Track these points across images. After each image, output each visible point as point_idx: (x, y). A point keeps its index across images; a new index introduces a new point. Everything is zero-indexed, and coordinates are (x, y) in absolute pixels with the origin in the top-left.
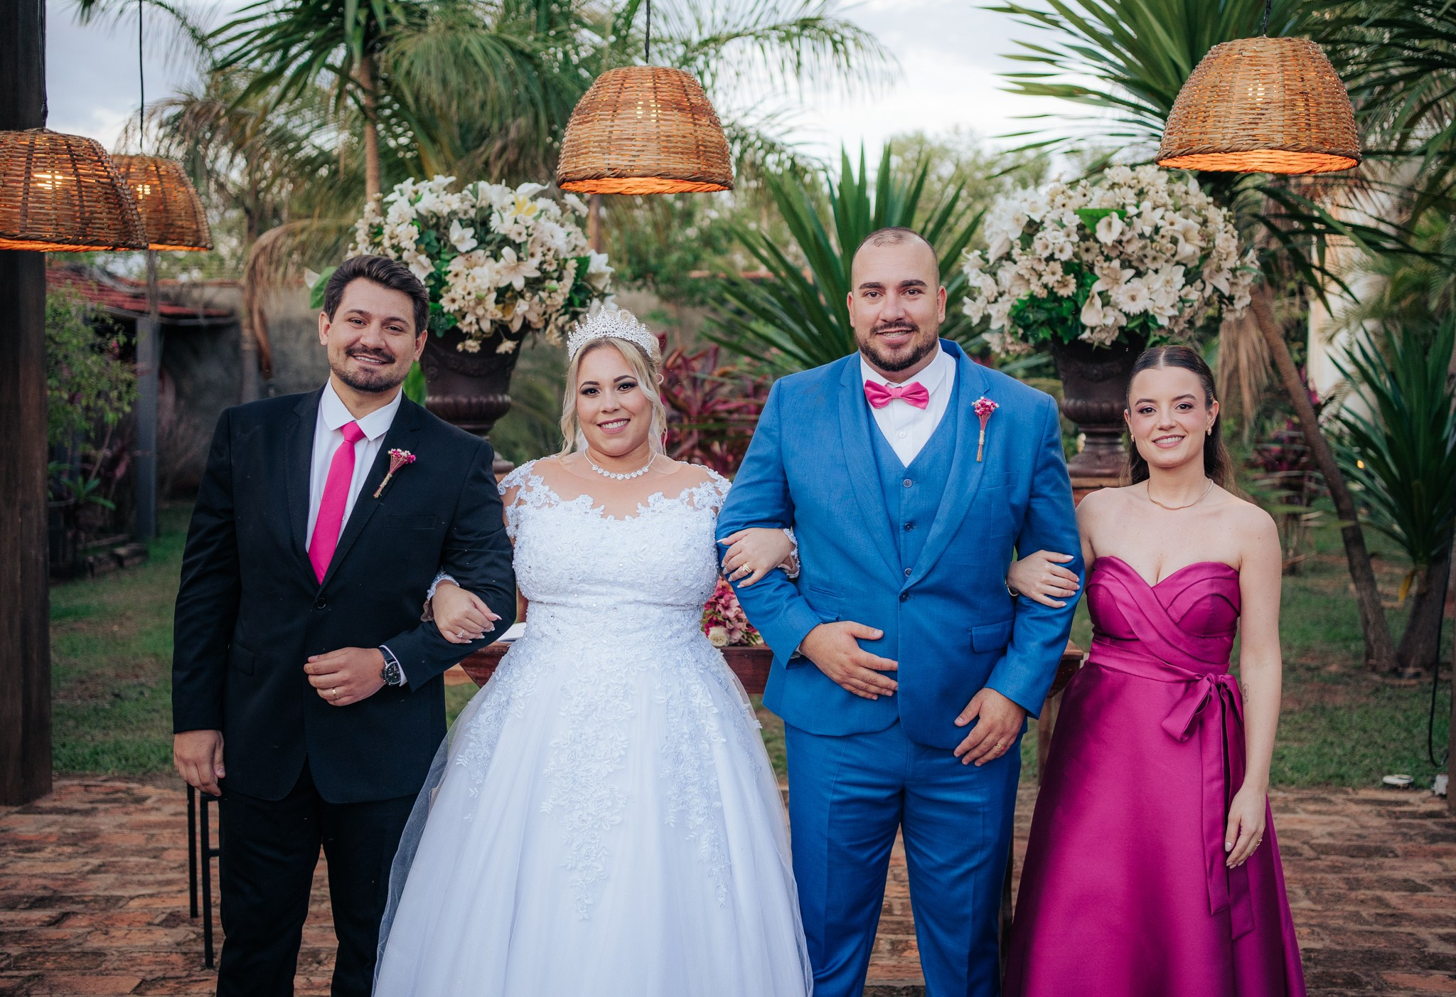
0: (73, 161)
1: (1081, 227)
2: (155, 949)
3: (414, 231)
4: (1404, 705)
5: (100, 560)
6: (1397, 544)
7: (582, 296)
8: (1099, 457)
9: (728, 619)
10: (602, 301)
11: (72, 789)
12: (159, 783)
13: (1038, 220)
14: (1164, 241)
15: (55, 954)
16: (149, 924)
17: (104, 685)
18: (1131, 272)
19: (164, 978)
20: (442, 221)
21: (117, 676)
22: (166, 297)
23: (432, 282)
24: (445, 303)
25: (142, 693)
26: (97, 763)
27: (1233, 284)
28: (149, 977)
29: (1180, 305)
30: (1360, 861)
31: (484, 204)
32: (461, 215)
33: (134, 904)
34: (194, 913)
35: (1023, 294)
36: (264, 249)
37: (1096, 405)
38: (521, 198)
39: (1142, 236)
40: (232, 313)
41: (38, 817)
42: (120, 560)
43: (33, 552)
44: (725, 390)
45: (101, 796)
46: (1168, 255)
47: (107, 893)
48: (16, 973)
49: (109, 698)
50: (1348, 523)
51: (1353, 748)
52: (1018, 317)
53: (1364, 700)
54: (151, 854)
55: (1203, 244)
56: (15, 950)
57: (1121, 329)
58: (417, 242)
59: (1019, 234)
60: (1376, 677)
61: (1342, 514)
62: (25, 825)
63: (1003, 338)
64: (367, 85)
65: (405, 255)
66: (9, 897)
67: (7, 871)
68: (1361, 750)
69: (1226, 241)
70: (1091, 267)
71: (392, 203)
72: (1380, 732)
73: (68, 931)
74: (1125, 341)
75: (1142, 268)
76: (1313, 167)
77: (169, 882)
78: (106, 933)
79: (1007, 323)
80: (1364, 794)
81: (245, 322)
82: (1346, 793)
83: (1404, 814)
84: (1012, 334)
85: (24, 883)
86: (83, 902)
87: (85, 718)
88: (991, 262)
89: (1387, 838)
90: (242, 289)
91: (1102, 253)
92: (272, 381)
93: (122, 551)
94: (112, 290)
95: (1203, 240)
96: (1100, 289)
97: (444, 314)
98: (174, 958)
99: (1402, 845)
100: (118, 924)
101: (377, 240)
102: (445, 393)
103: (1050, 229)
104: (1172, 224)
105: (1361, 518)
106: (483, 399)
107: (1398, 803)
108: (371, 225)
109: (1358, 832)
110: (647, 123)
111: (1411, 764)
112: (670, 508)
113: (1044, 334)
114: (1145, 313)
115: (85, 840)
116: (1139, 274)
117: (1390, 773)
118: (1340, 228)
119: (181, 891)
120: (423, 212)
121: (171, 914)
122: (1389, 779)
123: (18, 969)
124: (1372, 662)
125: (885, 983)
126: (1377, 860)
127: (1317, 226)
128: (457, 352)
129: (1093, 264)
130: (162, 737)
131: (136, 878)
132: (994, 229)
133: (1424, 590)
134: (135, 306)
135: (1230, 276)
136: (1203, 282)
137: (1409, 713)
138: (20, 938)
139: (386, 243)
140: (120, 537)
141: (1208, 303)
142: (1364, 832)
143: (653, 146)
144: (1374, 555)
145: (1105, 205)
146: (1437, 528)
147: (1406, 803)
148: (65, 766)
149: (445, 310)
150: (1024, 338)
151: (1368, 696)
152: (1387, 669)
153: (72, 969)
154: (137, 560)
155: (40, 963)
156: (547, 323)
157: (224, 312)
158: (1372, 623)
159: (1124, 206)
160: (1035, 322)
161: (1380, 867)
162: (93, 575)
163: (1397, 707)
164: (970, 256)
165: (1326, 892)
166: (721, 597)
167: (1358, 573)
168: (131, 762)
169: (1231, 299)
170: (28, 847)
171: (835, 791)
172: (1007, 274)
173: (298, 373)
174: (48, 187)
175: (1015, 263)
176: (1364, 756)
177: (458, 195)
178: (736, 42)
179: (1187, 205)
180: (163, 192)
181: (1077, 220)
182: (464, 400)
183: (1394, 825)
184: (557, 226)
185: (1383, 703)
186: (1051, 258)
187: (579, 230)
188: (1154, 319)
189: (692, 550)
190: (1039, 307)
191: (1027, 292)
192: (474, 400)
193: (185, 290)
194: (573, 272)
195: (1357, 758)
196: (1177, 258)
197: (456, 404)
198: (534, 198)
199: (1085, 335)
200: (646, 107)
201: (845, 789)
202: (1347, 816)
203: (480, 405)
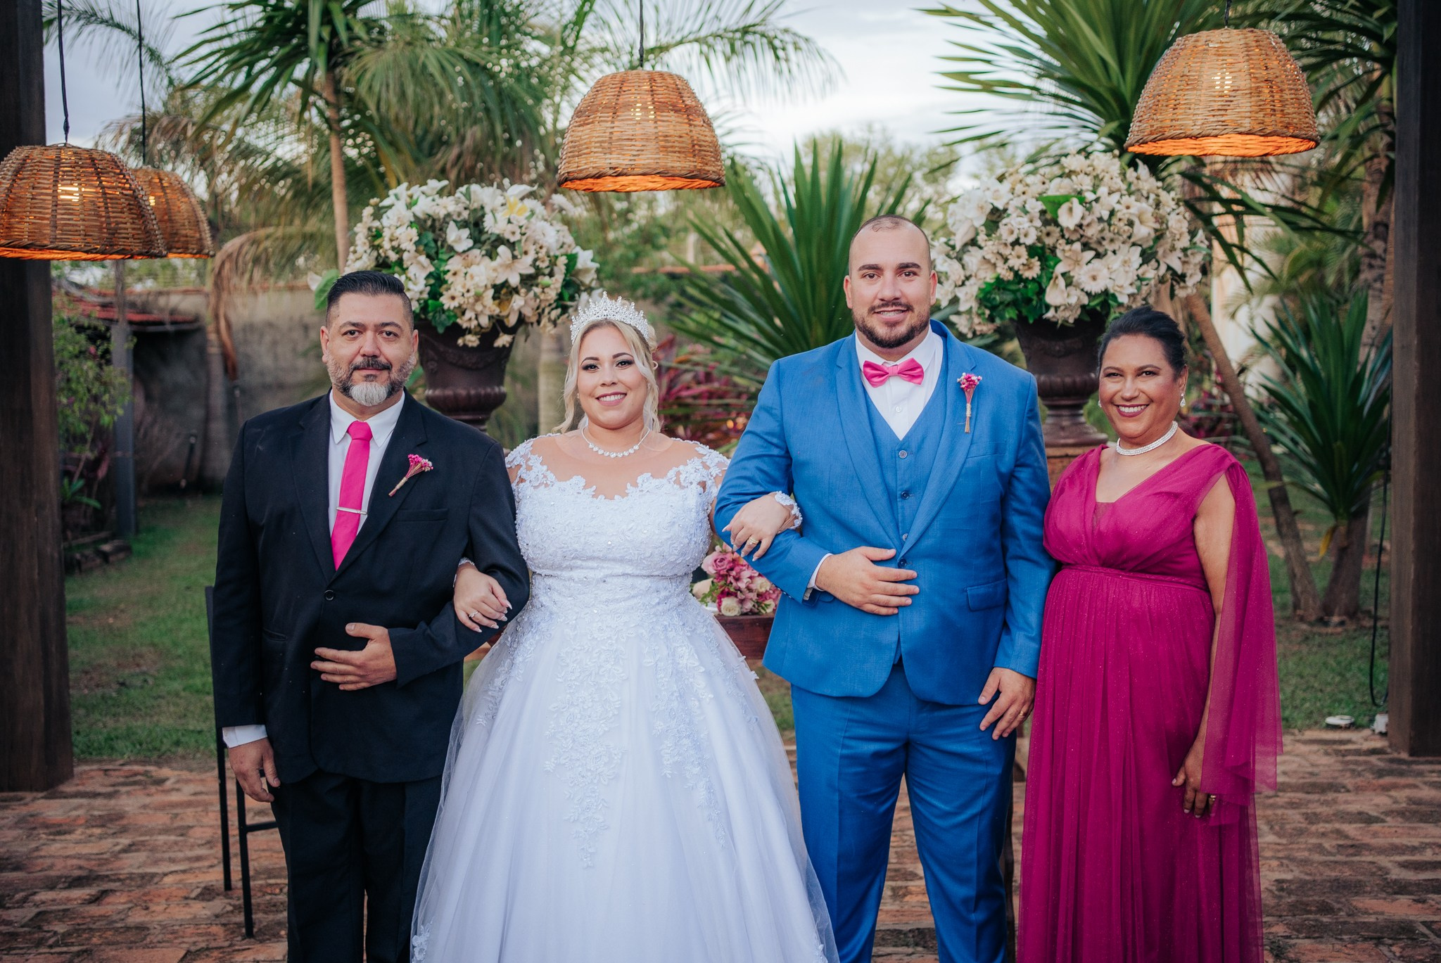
0: (98, 174)
1: (1043, 212)
2: (195, 922)
3: (414, 233)
4: (1335, 651)
5: (86, 557)
6: (1318, 501)
7: (571, 291)
8: (1063, 428)
9: (739, 590)
10: (590, 294)
11: (93, 774)
12: (174, 765)
13: (1001, 208)
14: (1121, 224)
15: (99, 930)
16: (186, 898)
17: (107, 674)
18: (1092, 254)
19: (208, 949)
20: (437, 224)
21: (119, 665)
22: (133, 305)
23: (432, 281)
24: (446, 301)
25: (145, 681)
26: (112, 748)
27: (1184, 263)
28: (193, 949)
29: (1138, 283)
30: (1316, 797)
31: (476, 205)
32: (455, 217)
33: (168, 880)
34: (228, 885)
35: (990, 277)
36: (230, 256)
37: (1059, 380)
38: (512, 199)
39: (1100, 220)
40: (196, 319)
41: (63, 801)
42: (105, 557)
43: (49, 550)
44: (688, 377)
45: (122, 780)
46: (1125, 236)
47: (140, 871)
48: (65, 949)
49: (115, 686)
50: (1274, 484)
51: (1293, 692)
52: (985, 299)
53: (1296, 648)
54: (178, 832)
55: (1157, 226)
56: (61, 928)
57: (1083, 307)
58: (417, 243)
59: (983, 221)
60: (1304, 627)
61: (1268, 476)
62: (53, 810)
63: (971, 319)
64: (332, 99)
65: (405, 256)
66: (48, 877)
67: (42, 853)
68: (1300, 694)
69: (1179, 222)
70: (1053, 250)
71: (390, 207)
72: (1315, 676)
73: (109, 908)
74: (1087, 319)
75: (1101, 250)
76: (1269, 150)
77: (198, 859)
78: (147, 908)
79: (975, 305)
80: (1309, 734)
81: (211, 328)
82: (1293, 734)
83: (1349, 752)
84: (979, 315)
85: (60, 864)
86: (119, 880)
87: (94, 707)
88: (958, 248)
89: (1337, 774)
90: (207, 295)
91: (1063, 236)
92: (238, 382)
93: (106, 548)
94: (80, 300)
95: (1157, 221)
96: (1063, 270)
97: (444, 311)
98: (214, 929)
99: (1353, 781)
100: (156, 900)
101: (376, 243)
102: (445, 386)
103: (1014, 215)
104: (1128, 208)
105: (1286, 479)
106: (483, 392)
107: (1342, 742)
108: (370, 229)
109: (1310, 770)
110: (646, 124)
111: (1348, 705)
112: (657, 488)
113: (1010, 314)
114: (1106, 292)
115: (112, 821)
116: (1098, 256)
117: (1330, 714)
118: (1260, 209)
119: (211, 866)
120: (421, 215)
121: (206, 888)
122: (1331, 720)
123: (66, 945)
124: (1299, 612)
125: (892, 927)
126: (1330, 796)
127: (1235, 208)
128: (457, 346)
129: (1055, 247)
130: (171, 721)
131: (166, 855)
132: (958, 218)
133: (1345, 544)
134: (104, 315)
135: (1181, 255)
136: (1158, 262)
137: (1340, 658)
138: (64, 916)
139: (387, 245)
140: (103, 535)
141: (1162, 281)
142: (1316, 770)
143: (652, 145)
144: (1296, 513)
145: (1063, 192)
146: (1357, 485)
147: (1349, 742)
148: (83, 752)
149: (446, 307)
150: (991, 319)
151: (1299, 644)
152: (1313, 618)
153: (118, 943)
154: (121, 555)
155: (87, 939)
156: (540, 315)
157: (190, 318)
158: (1298, 575)
159: (1080, 193)
160: (1001, 303)
161: (1335, 801)
162: (81, 571)
163: (1328, 655)
164: (935, 243)
165: (1288, 826)
166: (732, 569)
167: (1284, 530)
168: (144, 746)
169: (1182, 277)
170: (59, 830)
171: (844, 746)
172: (973, 259)
173: (262, 374)
174: (75, 199)
175: (981, 248)
176: (1304, 700)
177: (451, 198)
178: (681, 48)
179: (1139, 190)
180: (167, 203)
181: (1040, 206)
182: (462, 392)
183: (1342, 762)
184: (546, 225)
185: (1315, 649)
186: (1016, 243)
187: (566, 228)
188: (1114, 297)
189: (676, 528)
190: (1004, 289)
191: (994, 275)
192: (473, 392)
193: (151, 298)
194: (563, 268)
195: (1298, 702)
196: (1133, 240)
197: (456, 397)
198: (522, 199)
199: (1050, 314)
200: (644, 109)
201: (853, 743)
202: (1297, 755)
203: (478, 396)
